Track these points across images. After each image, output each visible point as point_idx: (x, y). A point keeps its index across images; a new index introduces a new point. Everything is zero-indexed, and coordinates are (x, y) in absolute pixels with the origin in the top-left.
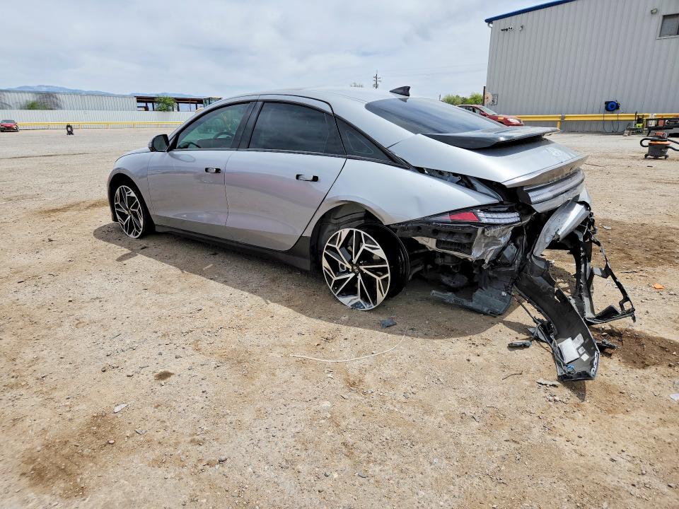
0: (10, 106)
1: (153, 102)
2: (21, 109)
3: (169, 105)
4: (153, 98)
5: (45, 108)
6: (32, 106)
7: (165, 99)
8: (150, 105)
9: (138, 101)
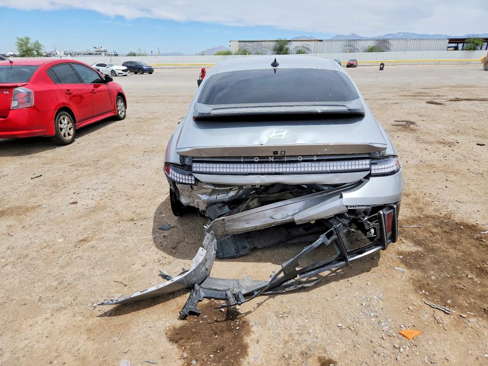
0: (358, 50)
1: (463, 43)
2: (364, 52)
3: (477, 45)
4: (464, 39)
5: (380, 51)
6: (371, 50)
7: (474, 39)
8: (460, 45)
9: (449, 43)
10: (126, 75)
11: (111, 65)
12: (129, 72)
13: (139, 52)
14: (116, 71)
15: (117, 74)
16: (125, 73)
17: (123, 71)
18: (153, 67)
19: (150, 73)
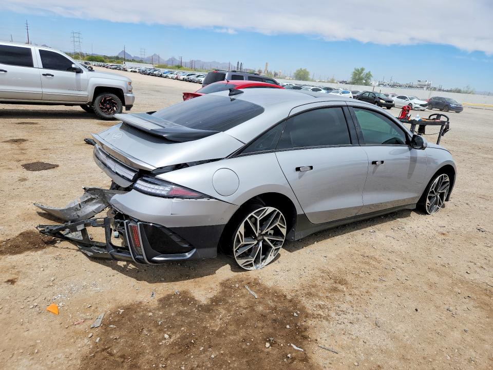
10: (423, 110)
11: (411, 99)
12: (427, 107)
13: (465, 89)
14: (413, 105)
15: (413, 108)
16: (422, 108)
17: (421, 105)
18: (463, 106)
19: (457, 112)
